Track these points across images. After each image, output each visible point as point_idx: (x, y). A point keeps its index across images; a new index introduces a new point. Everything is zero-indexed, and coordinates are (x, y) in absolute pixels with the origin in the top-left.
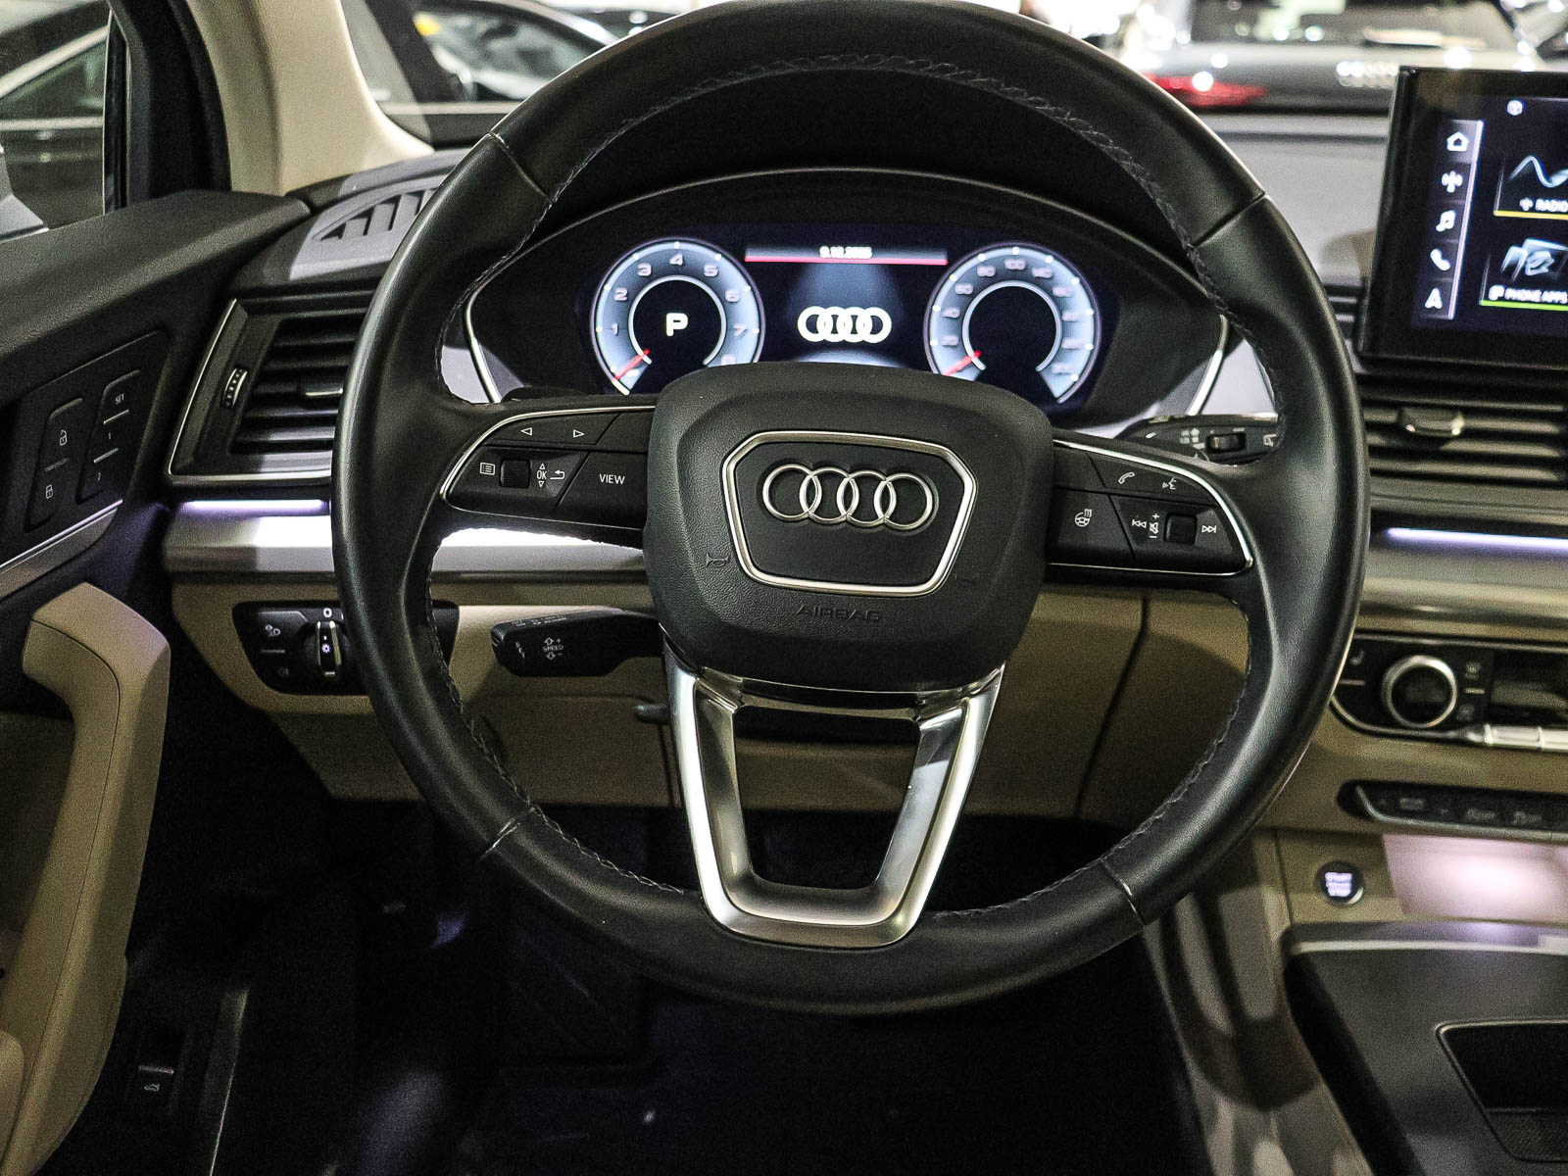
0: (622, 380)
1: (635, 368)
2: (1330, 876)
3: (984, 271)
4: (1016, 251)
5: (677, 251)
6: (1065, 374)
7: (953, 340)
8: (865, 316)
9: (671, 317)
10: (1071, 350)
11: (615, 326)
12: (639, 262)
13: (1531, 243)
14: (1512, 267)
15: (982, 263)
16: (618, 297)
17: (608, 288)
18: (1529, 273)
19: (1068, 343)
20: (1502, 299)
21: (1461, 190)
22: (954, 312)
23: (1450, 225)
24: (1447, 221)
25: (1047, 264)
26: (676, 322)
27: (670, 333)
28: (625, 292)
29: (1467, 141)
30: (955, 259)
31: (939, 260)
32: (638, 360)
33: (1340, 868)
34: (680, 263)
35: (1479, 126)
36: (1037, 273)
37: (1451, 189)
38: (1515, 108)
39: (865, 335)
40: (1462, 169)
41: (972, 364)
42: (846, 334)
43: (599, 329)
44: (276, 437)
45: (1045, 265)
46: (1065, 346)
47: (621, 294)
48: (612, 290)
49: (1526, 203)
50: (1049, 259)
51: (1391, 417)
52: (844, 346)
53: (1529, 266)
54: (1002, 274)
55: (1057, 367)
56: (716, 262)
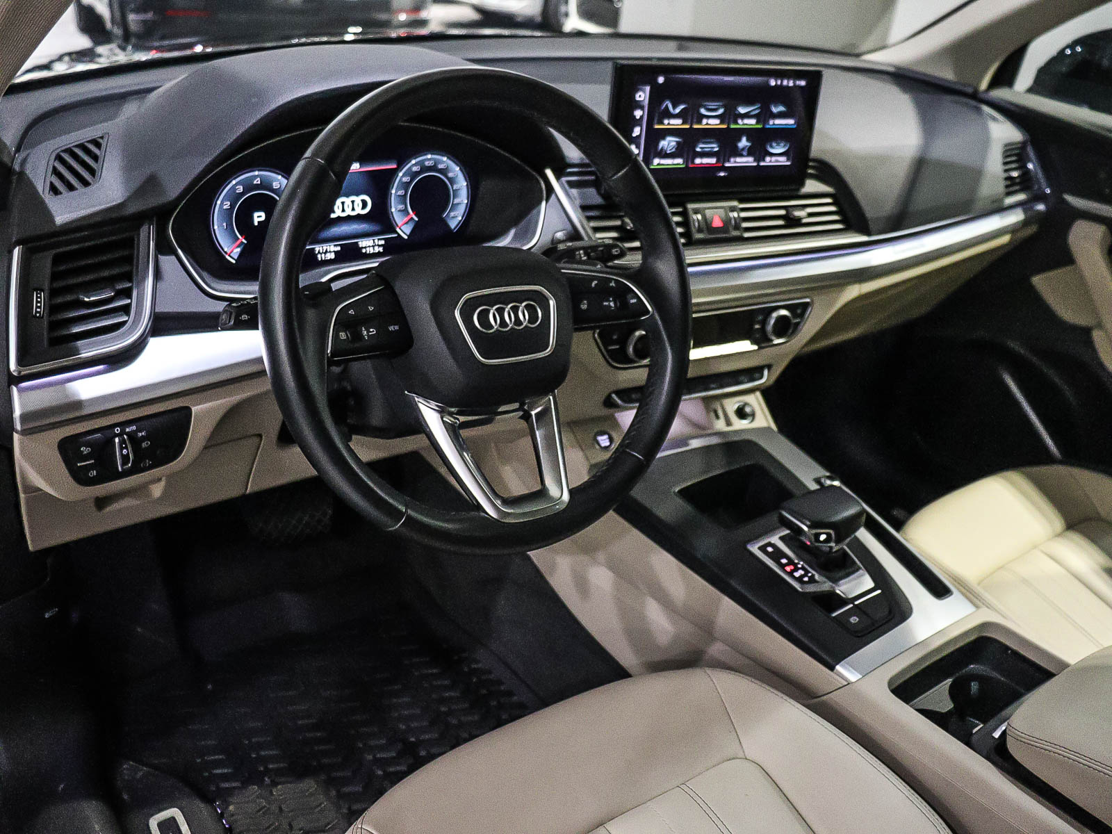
0: (231, 255)
1: (238, 246)
2: (600, 438)
3: (415, 169)
4: (429, 156)
5: (256, 177)
6: (455, 217)
7: (401, 207)
8: (358, 200)
9: (256, 215)
10: (458, 204)
11: (225, 224)
12: (236, 184)
13: (669, 138)
14: (662, 149)
15: (413, 164)
16: (225, 207)
17: (219, 202)
18: (668, 152)
19: (456, 201)
20: (658, 164)
21: (642, 117)
22: (401, 192)
23: (638, 134)
24: (637, 131)
25: (445, 161)
26: (259, 217)
27: (256, 224)
28: (229, 203)
29: (643, 96)
30: (400, 165)
31: (394, 166)
32: (238, 242)
33: (602, 433)
34: (259, 182)
35: (648, 89)
36: (441, 166)
37: (638, 117)
38: (661, 80)
39: (359, 210)
40: (642, 108)
41: (412, 219)
42: (349, 212)
43: (216, 227)
44: (76, 330)
45: (444, 162)
46: (455, 203)
47: (227, 205)
48: (222, 203)
49: (666, 122)
50: (445, 159)
51: (618, 223)
52: (349, 219)
53: (669, 149)
54: (424, 169)
55: (452, 214)
56: (279, 180)
